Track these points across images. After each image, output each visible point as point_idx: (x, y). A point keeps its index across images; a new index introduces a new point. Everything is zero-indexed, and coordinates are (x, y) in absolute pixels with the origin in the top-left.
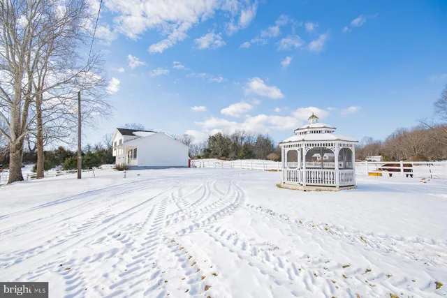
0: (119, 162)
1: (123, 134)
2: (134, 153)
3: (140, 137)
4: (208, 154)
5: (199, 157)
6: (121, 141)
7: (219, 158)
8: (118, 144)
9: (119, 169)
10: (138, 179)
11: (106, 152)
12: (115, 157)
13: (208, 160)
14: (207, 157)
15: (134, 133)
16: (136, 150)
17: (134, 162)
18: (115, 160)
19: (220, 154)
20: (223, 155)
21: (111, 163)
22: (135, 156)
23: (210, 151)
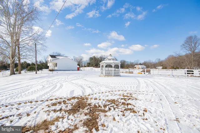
0: (50, 68)
1: (52, 57)
2: (56, 65)
3: (58, 59)
4: (89, 65)
5: (85, 67)
6: (51, 60)
7: (94, 67)
8: (50, 61)
9: (50, 71)
10: (57, 74)
11: (45, 64)
12: (49, 66)
13: (89, 67)
14: (88, 66)
15: (56, 57)
16: (57, 64)
17: (56, 68)
18: (49, 67)
19: (94, 65)
20: (95, 66)
21: (47, 69)
22: (56, 66)
23: (90, 64)
